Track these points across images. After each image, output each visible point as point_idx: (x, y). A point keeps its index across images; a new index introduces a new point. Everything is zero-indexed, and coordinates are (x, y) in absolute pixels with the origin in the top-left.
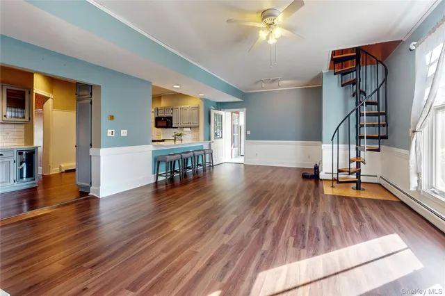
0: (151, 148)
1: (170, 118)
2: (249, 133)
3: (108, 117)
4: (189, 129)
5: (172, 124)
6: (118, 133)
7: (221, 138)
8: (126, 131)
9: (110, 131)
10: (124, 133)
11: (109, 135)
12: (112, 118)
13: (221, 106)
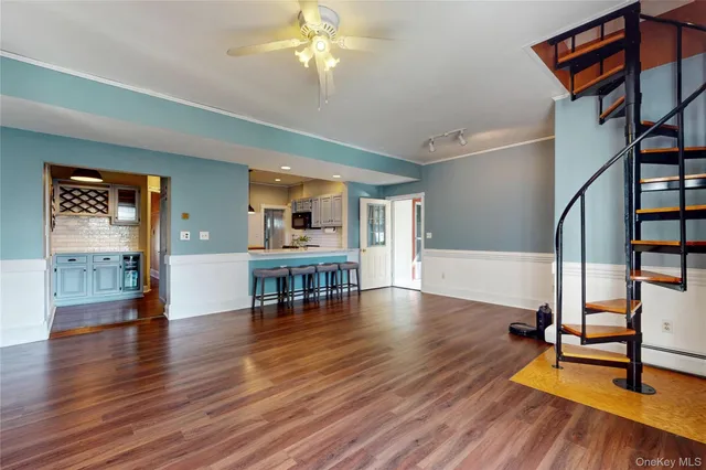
0: (246, 257)
1: (309, 214)
2: (429, 235)
3: (180, 216)
4: (331, 230)
5: (310, 223)
6: (195, 236)
7: (384, 243)
8: (207, 233)
9: (183, 234)
10: (204, 236)
11: (183, 238)
12: (185, 216)
13: (384, 191)
